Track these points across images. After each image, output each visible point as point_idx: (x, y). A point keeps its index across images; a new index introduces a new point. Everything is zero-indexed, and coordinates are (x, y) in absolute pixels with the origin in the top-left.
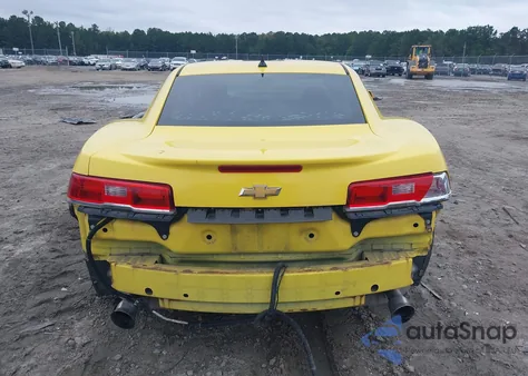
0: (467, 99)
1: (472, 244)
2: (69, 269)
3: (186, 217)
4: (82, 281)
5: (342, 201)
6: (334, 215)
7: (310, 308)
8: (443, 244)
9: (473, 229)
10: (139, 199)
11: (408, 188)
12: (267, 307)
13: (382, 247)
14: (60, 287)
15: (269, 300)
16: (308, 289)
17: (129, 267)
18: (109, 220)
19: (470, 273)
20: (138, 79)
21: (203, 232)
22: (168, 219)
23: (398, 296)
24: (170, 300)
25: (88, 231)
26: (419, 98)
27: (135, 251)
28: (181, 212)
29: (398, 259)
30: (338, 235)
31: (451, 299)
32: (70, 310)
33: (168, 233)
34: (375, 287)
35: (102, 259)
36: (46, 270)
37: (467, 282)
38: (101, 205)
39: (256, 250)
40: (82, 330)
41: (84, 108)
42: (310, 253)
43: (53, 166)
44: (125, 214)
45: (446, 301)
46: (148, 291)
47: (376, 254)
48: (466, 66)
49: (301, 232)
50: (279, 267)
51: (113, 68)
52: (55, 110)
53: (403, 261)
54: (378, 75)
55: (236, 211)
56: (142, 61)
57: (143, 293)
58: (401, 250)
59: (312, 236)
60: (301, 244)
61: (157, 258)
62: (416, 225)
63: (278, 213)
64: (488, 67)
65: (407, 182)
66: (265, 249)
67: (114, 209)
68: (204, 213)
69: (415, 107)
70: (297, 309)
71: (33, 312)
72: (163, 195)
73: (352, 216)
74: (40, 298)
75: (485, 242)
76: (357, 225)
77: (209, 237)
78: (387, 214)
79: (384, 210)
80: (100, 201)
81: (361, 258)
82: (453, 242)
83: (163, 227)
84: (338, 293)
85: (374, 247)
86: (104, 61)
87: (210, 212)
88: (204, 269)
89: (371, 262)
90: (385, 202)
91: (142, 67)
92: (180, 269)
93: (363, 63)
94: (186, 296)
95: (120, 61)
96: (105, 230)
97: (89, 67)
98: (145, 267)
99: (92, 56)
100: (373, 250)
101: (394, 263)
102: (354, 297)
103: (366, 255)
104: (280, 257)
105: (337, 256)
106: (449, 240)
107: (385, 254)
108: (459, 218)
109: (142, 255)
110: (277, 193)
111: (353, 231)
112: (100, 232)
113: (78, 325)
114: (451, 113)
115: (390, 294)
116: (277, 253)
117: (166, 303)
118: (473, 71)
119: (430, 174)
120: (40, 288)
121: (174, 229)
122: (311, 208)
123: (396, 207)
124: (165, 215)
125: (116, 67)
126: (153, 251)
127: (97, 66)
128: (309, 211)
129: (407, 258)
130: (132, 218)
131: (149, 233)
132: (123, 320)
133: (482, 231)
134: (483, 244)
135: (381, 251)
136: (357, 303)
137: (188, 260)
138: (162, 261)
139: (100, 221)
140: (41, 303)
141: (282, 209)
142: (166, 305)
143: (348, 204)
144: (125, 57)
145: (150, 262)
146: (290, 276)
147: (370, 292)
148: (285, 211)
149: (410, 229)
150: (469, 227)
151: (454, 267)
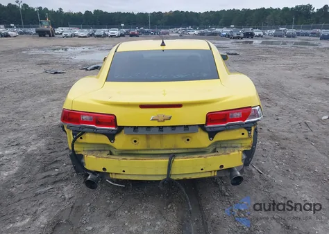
0: (293, 53)
1: (284, 143)
2: (58, 159)
3: (123, 131)
4: (66, 166)
5: (204, 122)
6: (199, 129)
7: (188, 177)
8: (268, 143)
9: (286, 135)
10: (99, 122)
11: (239, 115)
12: (165, 177)
13: (226, 145)
14: (54, 168)
15: (166, 173)
16: (187, 168)
17: (94, 157)
18: (83, 133)
19: (281, 159)
20: (88, 43)
21: (132, 139)
22: (114, 132)
23: (235, 171)
24: (116, 174)
25: (72, 139)
26: (263, 53)
27: (96, 149)
28: (121, 129)
29: (234, 151)
30: (202, 140)
31: (268, 173)
32: (61, 181)
33: (114, 140)
34: (222, 166)
35: (79, 153)
36: (46, 160)
37: (278, 164)
38: (79, 125)
39: (159, 147)
40: (68, 191)
41: (57, 63)
42: (187, 149)
43: (43, 100)
44: (92, 130)
45: (265, 175)
46: (104, 169)
47: (223, 149)
48: (294, 31)
49: (183, 138)
50: (172, 156)
51: (73, 36)
52: (40, 64)
53: (236, 152)
54: (238, 38)
55: (148, 128)
56: (91, 31)
57: (102, 171)
58: (237, 147)
59: (188, 140)
60: (183, 144)
61: (108, 152)
62: (243, 134)
63: (170, 129)
64: (309, 31)
65: (237, 112)
66: (164, 147)
67: (86, 127)
68: (133, 129)
69: (259, 59)
70: (181, 178)
71: (41, 182)
72: (111, 120)
73: (209, 130)
74: (44, 174)
75: (291, 142)
76: (212, 135)
77: (135, 141)
78: (227, 129)
79: (225, 127)
80: (79, 123)
81: (214, 151)
82: (273, 142)
83: (111, 136)
84: (202, 169)
85: (222, 146)
86: (67, 32)
87: (136, 128)
88: (133, 158)
89: (220, 153)
90: (225, 122)
91: (91, 35)
92: (121, 158)
93: (229, 30)
94: (124, 171)
95: (77, 32)
96: (81, 138)
97: (58, 36)
98: (102, 157)
99: (60, 28)
100: (221, 147)
101: (232, 154)
102: (211, 172)
103: (217, 150)
104: (172, 151)
105: (202, 150)
106: (271, 141)
107: (227, 149)
108: (278, 128)
109: (100, 151)
110: (170, 118)
111: (209, 138)
112: (79, 139)
113: (66, 188)
114: (282, 62)
115: (231, 170)
116: (170, 149)
117: (114, 175)
118: (298, 34)
119: (250, 107)
120: (44, 169)
121: (116, 137)
122: (187, 126)
123: (232, 125)
124: (112, 130)
125: (75, 36)
126: (106, 149)
127: (63, 35)
128: (186, 127)
129: (239, 151)
130: (96, 132)
131: (104, 140)
132: (91, 185)
133: (290, 136)
134: (290, 143)
135: (226, 147)
136: (213, 175)
137: (125, 153)
138: (111, 154)
139: (78, 134)
140: (45, 177)
141: (173, 126)
142: (114, 177)
143: (206, 124)
144: (80, 28)
145: (105, 154)
146: (177, 161)
147: (219, 169)
148: (173, 127)
149: (240, 136)
150: (283, 133)
151: (272, 156)
